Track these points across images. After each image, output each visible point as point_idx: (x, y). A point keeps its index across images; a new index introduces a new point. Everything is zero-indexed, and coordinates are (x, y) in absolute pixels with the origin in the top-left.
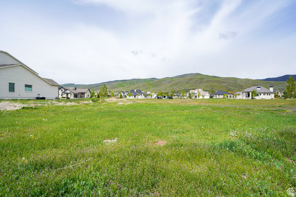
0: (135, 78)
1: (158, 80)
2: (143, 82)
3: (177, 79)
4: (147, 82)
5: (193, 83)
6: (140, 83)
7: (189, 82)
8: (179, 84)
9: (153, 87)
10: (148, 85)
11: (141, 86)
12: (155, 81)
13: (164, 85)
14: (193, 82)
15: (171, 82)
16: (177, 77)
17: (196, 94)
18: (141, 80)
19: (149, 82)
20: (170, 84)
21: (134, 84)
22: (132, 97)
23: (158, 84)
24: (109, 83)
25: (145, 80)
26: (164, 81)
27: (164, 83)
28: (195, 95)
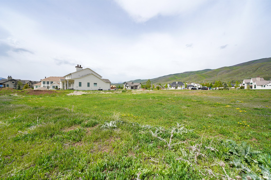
0: (187, 71)
1: (212, 71)
2: (195, 74)
3: (238, 67)
4: (199, 74)
5: (264, 71)
6: (192, 75)
7: (257, 69)
8: (241, 73)
9: (206, 78)
10: (200, 76)
11: (193, 78)
12: (209, 72)
13: (219, 75)
14: (265, 69)
15: (229, 72)
16: (238, 66)
17: (252, 84)
18: (193, 72)
19: (202, 73)
20: (227, 73)
21: (186, 77)
22: (174, 88)
23: (212, 75)
24: (164, 77)
25: (198, 72)
26: (220, 71)
27: (219, 73)
28: (250, 85)
